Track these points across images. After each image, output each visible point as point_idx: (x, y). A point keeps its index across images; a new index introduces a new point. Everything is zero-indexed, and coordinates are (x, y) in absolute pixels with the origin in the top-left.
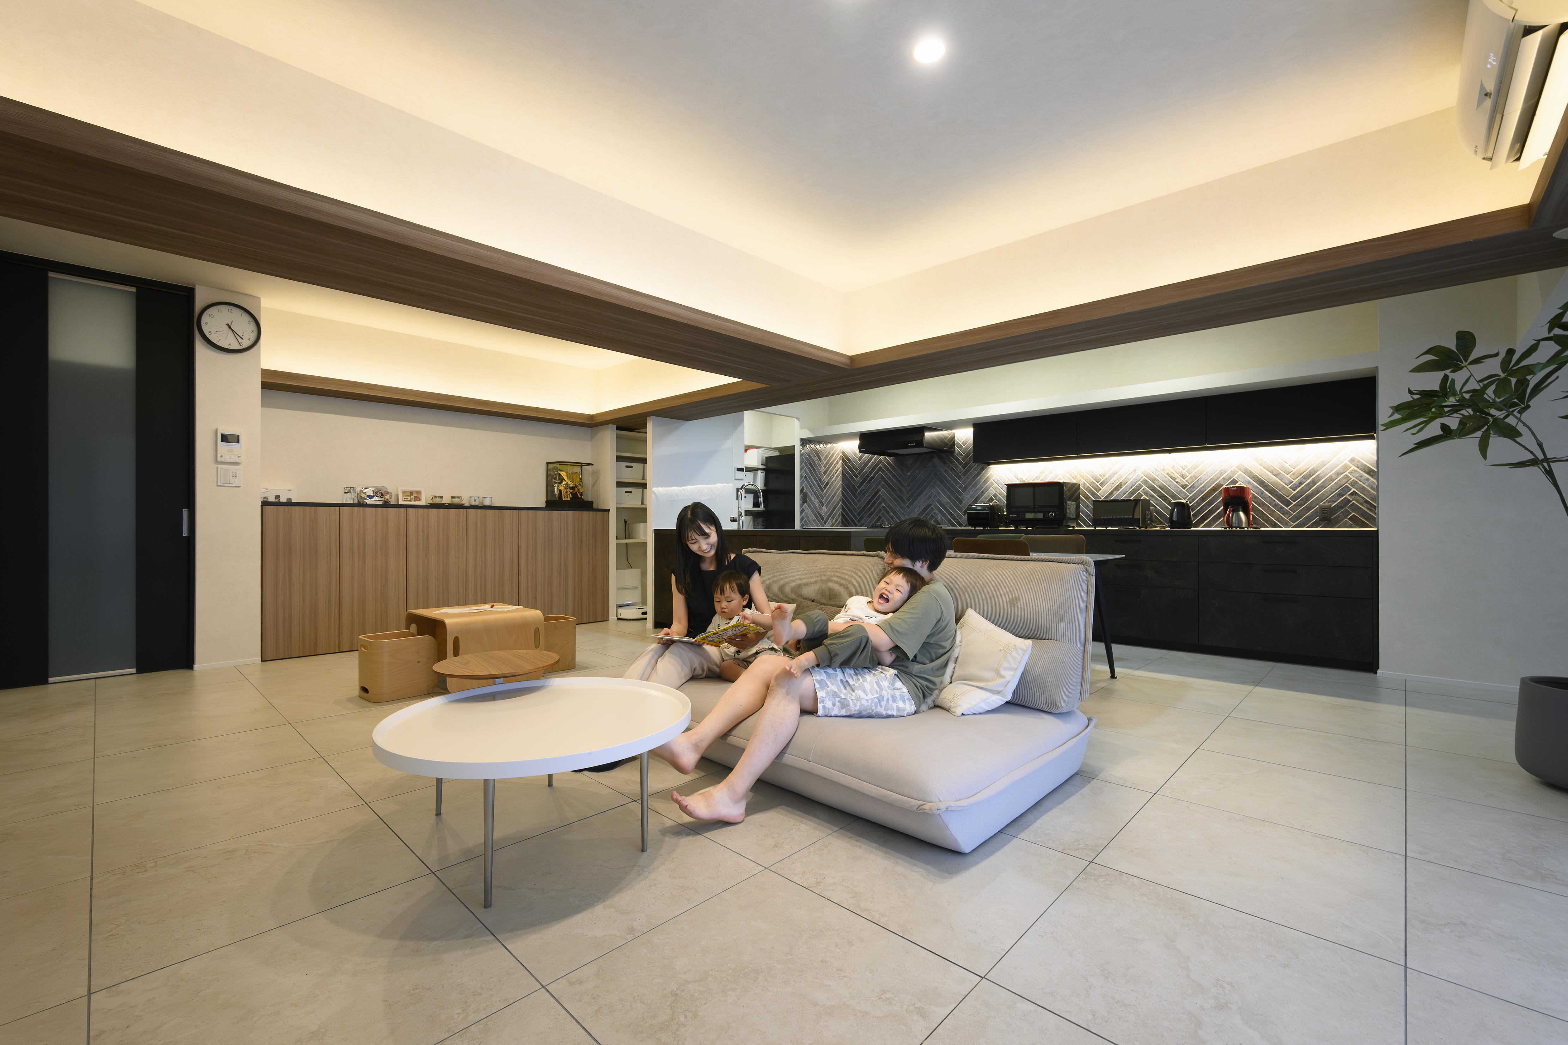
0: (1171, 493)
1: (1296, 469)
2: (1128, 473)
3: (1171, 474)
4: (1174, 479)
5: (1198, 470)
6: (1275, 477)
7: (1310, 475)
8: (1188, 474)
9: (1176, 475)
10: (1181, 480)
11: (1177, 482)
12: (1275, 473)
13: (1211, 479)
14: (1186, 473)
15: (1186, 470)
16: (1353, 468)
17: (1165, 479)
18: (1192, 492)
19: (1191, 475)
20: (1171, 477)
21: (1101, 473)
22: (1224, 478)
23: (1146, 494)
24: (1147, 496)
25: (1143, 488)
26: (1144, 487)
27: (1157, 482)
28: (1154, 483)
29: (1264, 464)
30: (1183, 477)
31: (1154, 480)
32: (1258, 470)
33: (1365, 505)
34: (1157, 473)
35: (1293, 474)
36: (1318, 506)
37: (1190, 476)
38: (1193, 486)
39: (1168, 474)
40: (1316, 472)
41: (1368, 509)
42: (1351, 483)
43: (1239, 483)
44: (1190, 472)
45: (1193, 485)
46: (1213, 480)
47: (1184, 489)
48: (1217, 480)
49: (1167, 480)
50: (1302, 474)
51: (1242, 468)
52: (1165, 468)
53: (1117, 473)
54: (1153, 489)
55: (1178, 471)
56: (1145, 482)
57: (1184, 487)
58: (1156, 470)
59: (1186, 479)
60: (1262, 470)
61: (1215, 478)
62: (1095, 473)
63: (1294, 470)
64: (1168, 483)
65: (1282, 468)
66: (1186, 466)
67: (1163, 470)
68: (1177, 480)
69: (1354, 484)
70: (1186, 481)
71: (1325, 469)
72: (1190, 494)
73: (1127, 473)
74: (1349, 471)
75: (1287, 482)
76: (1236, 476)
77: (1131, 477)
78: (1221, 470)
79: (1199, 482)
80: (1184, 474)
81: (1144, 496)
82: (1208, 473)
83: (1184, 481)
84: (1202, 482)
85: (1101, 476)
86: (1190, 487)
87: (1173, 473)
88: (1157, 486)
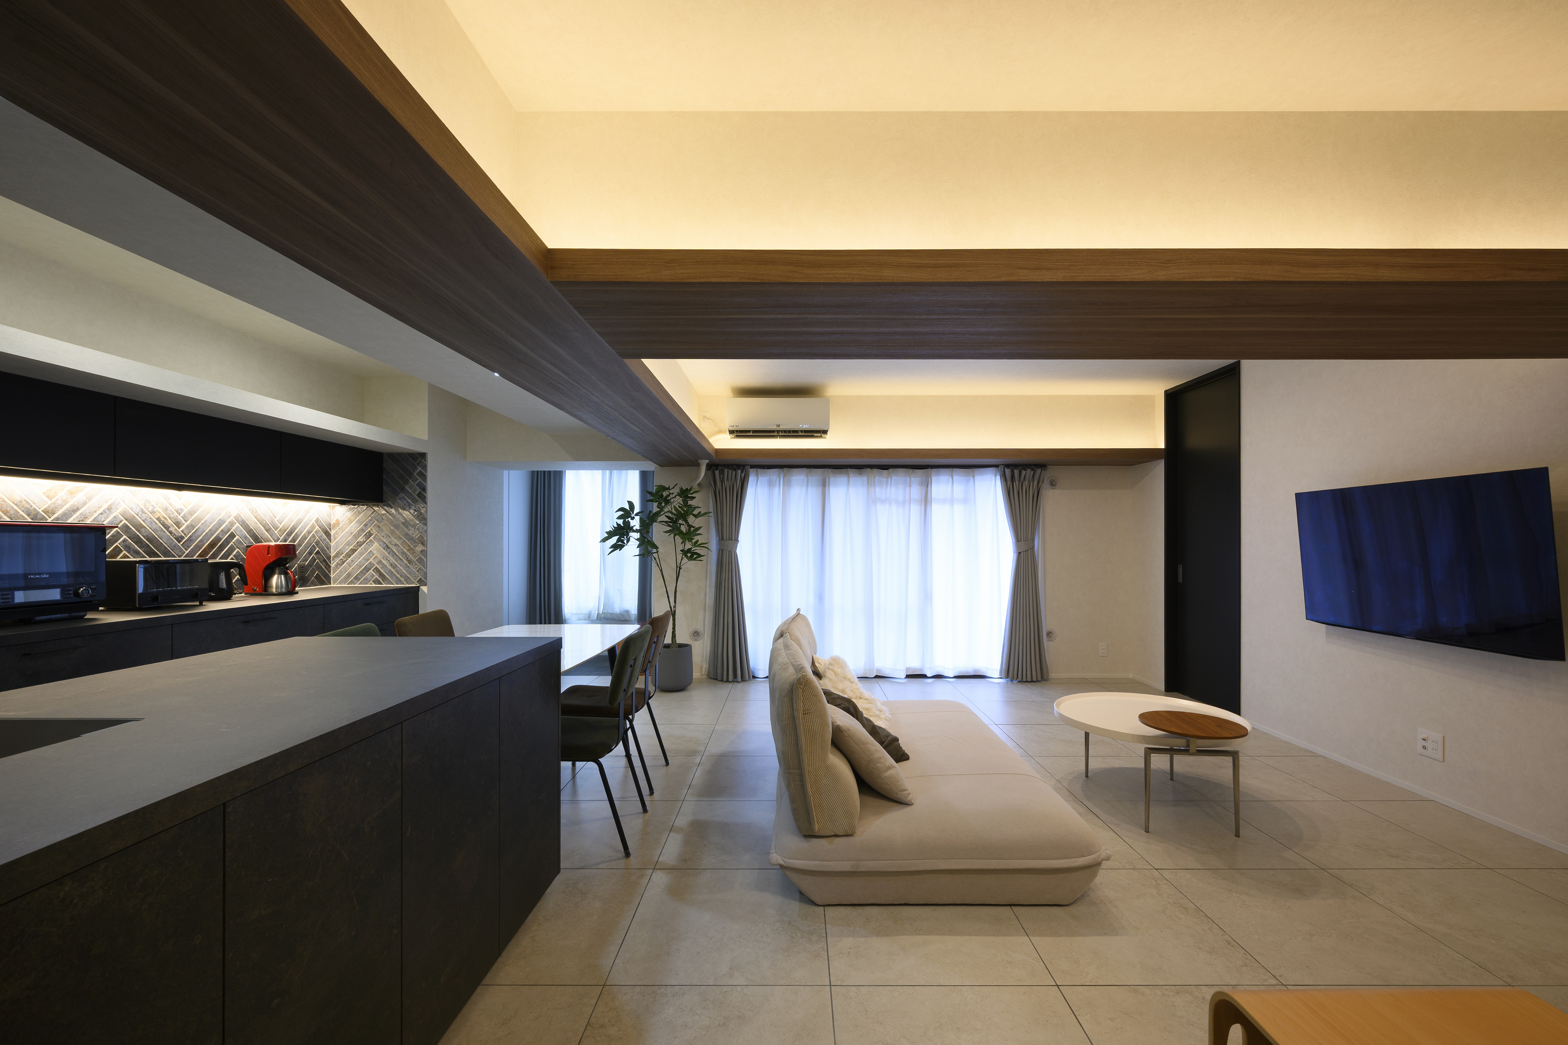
0: (163, 548)
1: (282, 525)
2: (98, 512)
3: (162, 519)
4: (167, 528)
5: (196, 517)
6: (266, 532)
7: (291, 532)
8: (184, 522)
9: (169, 522)
10: (176, 529)
11: (171, 533)
12: (267, 527)
13: (210, 530)
14: (182, 519)
15: (182, 515)
16: (317, 527)
17: (154, 526)
18: (189, 547)
19: (188, 522)
20: (164, 524)
21: (46, 506)
22: (222, 530)
23: (128, 548)
24: (129, 553)
25: (122, 539)
26: (125, 537)
27: (143, 531)
28: (139, 531)
29: (258, 517)
30: (178, 524)
31: (139, 527)
32: (253, 523)
33: (324, 563)
34: (144, 516)
35: (280, 530)
36: (296, 565)
37: (186, 524)
38: (190, 540)
39: (158, 519)
40: (295, 529)
41: (325, 567)
42: (316, 542)
43: (237, 537)
44: (186, 519)
45: (190, 537)
46: (212, 532)
47: (179, 543)
48: (215, 532)
49: (158, 528)
50: (286, 531)
51: (240, 519)
52: (155, 510)
53: (78, 509)
54: (138, 541)
55: (172, 516)
56: (126, 529)
57: (179, 539)
58: (143, 512)
59: (181, 529)
60: (257, 523)
61: (214, 529)
62: (34, 506)
63: (281, 526)
64: (159, 533)
65: (272, 522)
66: (182, 510)
67: (153, 512)
68: (170, 529)
69: (317, 543)
70: (182, 531)
71: (301, 527)
72: (186, 550)
73: (95, 512)
74: (315, 531)
75: (276, 538)
76: (234, 528)
77: (103, 519)
78: (220, 520)
79: (196, 535)
80: (179, 520)
81: (124, 552)
82: (207, 522)
83: (180, 530)
84: (199, 533)
85: (46, 511)
86: (187, 540)
87: (166, 519)
88: (143, 536)
